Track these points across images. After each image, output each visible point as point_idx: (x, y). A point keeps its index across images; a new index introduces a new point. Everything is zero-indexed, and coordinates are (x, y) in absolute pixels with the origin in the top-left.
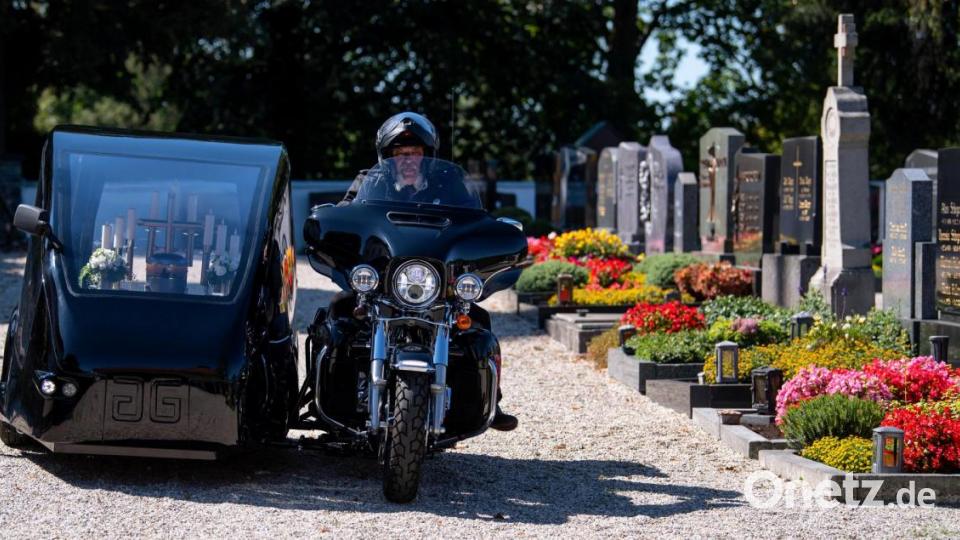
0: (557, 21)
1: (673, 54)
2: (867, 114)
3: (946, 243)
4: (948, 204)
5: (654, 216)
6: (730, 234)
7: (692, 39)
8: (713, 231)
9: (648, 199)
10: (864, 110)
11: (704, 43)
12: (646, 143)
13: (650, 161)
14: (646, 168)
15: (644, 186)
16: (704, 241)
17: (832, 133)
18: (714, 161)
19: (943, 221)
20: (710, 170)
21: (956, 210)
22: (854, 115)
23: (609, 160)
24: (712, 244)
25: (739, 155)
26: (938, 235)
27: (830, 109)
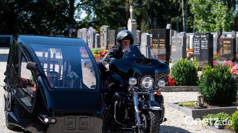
0: (61, 6)
1: (80, 13)
2: (136, 23)
3: (154, 46)
4: (154, 39)
5: (90, 41)
6: (107, 44)
7: (84, 10)
8: (104, 44)
9: (89, 38)
10: (135, 22)
11: (86, 11)
12: (88, 28)
13: (89, 31)
14: (89, 33)
15: (88, 36)
16: (102, 46)
17: (130, 27)
18: (104, 31)
19: (153, 42)
20: (103, 33)
21: (156, 40)
22: (134, 23)
23: (80, 31)
24: (103, 46)
25: (109, 30)
26: (152, 45)
27: (129, 22)
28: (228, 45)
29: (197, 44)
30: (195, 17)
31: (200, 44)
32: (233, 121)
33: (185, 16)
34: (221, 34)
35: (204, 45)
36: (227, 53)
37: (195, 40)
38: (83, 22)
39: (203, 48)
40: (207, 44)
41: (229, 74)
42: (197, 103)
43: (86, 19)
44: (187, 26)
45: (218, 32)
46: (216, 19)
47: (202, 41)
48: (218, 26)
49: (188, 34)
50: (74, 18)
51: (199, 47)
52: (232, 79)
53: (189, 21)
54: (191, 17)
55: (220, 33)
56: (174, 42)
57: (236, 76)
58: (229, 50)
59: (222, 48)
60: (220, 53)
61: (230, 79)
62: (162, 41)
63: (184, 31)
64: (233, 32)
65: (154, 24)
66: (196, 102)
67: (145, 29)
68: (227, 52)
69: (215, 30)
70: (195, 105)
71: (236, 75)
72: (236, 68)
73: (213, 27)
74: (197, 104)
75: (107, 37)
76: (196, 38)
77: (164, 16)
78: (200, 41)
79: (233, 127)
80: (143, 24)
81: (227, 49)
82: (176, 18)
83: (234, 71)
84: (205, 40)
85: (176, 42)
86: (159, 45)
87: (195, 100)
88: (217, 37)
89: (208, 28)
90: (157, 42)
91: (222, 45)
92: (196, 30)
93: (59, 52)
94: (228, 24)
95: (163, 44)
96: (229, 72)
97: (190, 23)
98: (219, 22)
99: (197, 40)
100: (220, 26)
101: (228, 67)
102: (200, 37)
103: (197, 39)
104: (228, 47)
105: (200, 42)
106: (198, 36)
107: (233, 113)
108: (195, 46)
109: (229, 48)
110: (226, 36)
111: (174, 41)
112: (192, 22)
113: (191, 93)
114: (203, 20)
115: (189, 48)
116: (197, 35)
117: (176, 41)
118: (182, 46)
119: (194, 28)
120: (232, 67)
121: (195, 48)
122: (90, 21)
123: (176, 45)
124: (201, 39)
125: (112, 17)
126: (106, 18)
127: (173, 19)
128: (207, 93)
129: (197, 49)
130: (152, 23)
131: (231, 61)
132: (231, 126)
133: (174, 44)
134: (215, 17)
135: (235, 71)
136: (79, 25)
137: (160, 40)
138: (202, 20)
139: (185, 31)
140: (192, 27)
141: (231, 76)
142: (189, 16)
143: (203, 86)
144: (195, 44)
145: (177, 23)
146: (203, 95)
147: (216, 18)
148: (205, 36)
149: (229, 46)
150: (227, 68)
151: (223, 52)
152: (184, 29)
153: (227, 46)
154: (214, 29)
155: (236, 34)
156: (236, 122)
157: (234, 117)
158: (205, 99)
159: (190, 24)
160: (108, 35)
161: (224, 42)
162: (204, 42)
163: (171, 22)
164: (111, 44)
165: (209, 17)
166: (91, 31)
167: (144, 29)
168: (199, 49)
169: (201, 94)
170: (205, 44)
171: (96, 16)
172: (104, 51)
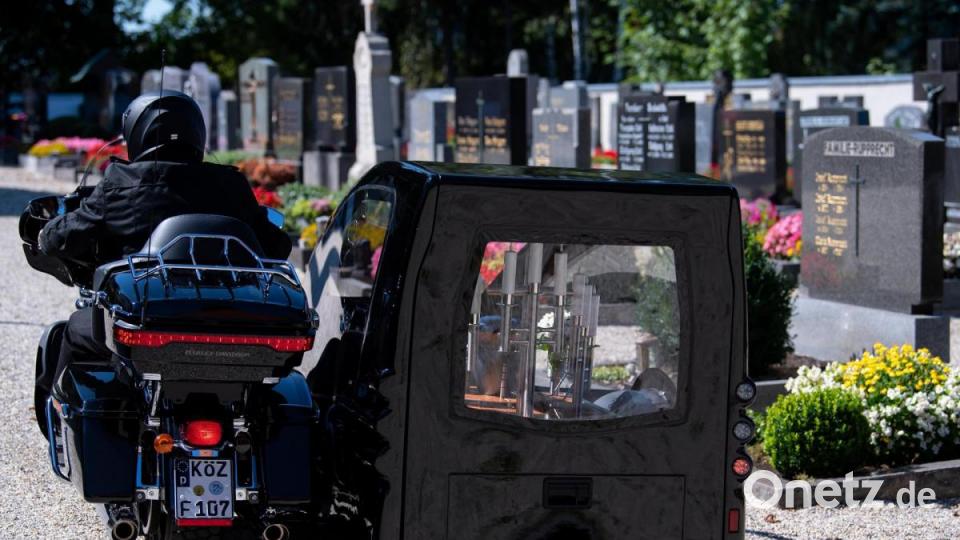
2: (388, 52)
3: (464, 146)
4: (464, 118)
6: (271, 137)
8: (255, 135)
10: (385, 49)
12: (186, 67)
13: (193, 78)
14: (190, 87)
16: (247, 143)
17: (364, 66)
18: (254, 83)
19: (460, 130)
20: (251, 90)
21: (472, 122)
22: (380, 53)
23: (152, 81)
24: (255, 145)
25: (277, 79)
26: (455, 140)
27: (362, 49)
28: (754, 139)
29: (631, 140)
30: (622, 16)
31: (646, 140)
32: (771, 435)
33: (581, 13)
34: (729, 88)
35: (659, 141)
36: (752, 169)
37: (627, 124)
38: (154, 36)
39: (657, 155)
40: (671, 137)
41: (754, 258)
42: (634, 369)
43: (168, 24)
44: (591, 55)
45: (716, 81)
46: (708, 28)
47: (653, 128)
48: (717, 55)
49: (593, 90)
50: (117, 19)
51: (639, 151)
52: (766, 275)
53: (597, 34)
54: (605, 16)
55: (723, 83)
56: (544, 128)
57: (785, 262)
58: (759, 157)
59: (731, 150)
60: (722, 167)
61: (758, 277)
62: (496, 127)
63: (578, 75)
64: (777, 78)
65: (456, 47)
66: (629, 367)
67: (417, 68)
68: (753, 165)
69: (704, 72)
70: (629, 377)
71: (784, 257)
72: (787, 228)
73: (695, 58)
74: (633, 373)
75: (271, 109)
76: (628, 115)
77: (494, 12)
78: (645, 125)
79: (770, 455)
80: (408, 47)
81: (752, 154)
82: (544, 22)
83: (777, 242)
84: (663, 124)
85: (550, 129)
86: (483, 141)
87: (626, 359)
88: (713, 102)
89: (676, 64)
90: (476, 131)
91: (733, 138)
92: (628, 70)
93: (69, 167)
94: (758, 47)
95: (500, 136)
96: (754, 248)
97: (602, 42)
98: (720, 38)
99: (633, 124)
100: (726, 57)
101: (751, 231)
102: (645, 113)
103: (631, 119)
104: (755, 146)
105: (646, 132)
106: (636, 109)
107: (771, 406)
108: (625, 146)
109: (758, 149)
110: (747, 97)
111: (544, 124)
112: (609, 37)
113: (612, 332)
114: (658, 30)
115: (599, 145)
116: (631, 104)
117: (549, 124)
118: (575, 144)
119: (620, 65)
120: (770, 223)
121: (624, 155)
122: (184, 33)
123: (550, 142)
124: (648, 119)
125: (281, 16)
126: (250, 20)
127: (532, 27)
128: (671, 332)
129: (631, 156)
130: (447, 39)
131: (768, 203)
132: (764, 454)
133: (543, 137)
134: (702, 17)
135: (782, 241)
136: (140, 49)
137: (488, 122)
138: (650, 30)
139: (582, 78)
140: (609, 59)
141: (763, 266)
142: (595, 14)
143: (655, 302)
144: (625, 139)
145: (551, 41)
146: (655, 338)
147: (710, 21)
148: (662, 108)
149: (758, 143)
150: (749, 235)
151: (735, 164)
152: (577, 67)
153: (752, 143)
154: (698, 68)
155: (787, 86)
156: (782, 438)
157: (774, 420)
158: (662, 353)
159: (604, 48)
160: (275, 98)
161: (740, 125)
162: (661, 129)
163: (527, 39)
164: (285, 134)
165: (679, 19)
166: (199, 79)
167: (411, 69)
168: (641, 160)
169: (648, 335)
170: (664, 137)
171: (208, 12)
172: (256, 164)
